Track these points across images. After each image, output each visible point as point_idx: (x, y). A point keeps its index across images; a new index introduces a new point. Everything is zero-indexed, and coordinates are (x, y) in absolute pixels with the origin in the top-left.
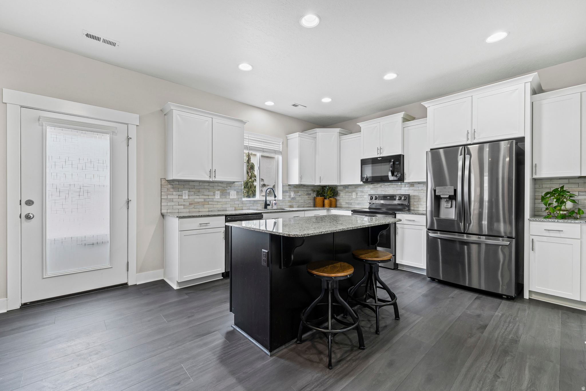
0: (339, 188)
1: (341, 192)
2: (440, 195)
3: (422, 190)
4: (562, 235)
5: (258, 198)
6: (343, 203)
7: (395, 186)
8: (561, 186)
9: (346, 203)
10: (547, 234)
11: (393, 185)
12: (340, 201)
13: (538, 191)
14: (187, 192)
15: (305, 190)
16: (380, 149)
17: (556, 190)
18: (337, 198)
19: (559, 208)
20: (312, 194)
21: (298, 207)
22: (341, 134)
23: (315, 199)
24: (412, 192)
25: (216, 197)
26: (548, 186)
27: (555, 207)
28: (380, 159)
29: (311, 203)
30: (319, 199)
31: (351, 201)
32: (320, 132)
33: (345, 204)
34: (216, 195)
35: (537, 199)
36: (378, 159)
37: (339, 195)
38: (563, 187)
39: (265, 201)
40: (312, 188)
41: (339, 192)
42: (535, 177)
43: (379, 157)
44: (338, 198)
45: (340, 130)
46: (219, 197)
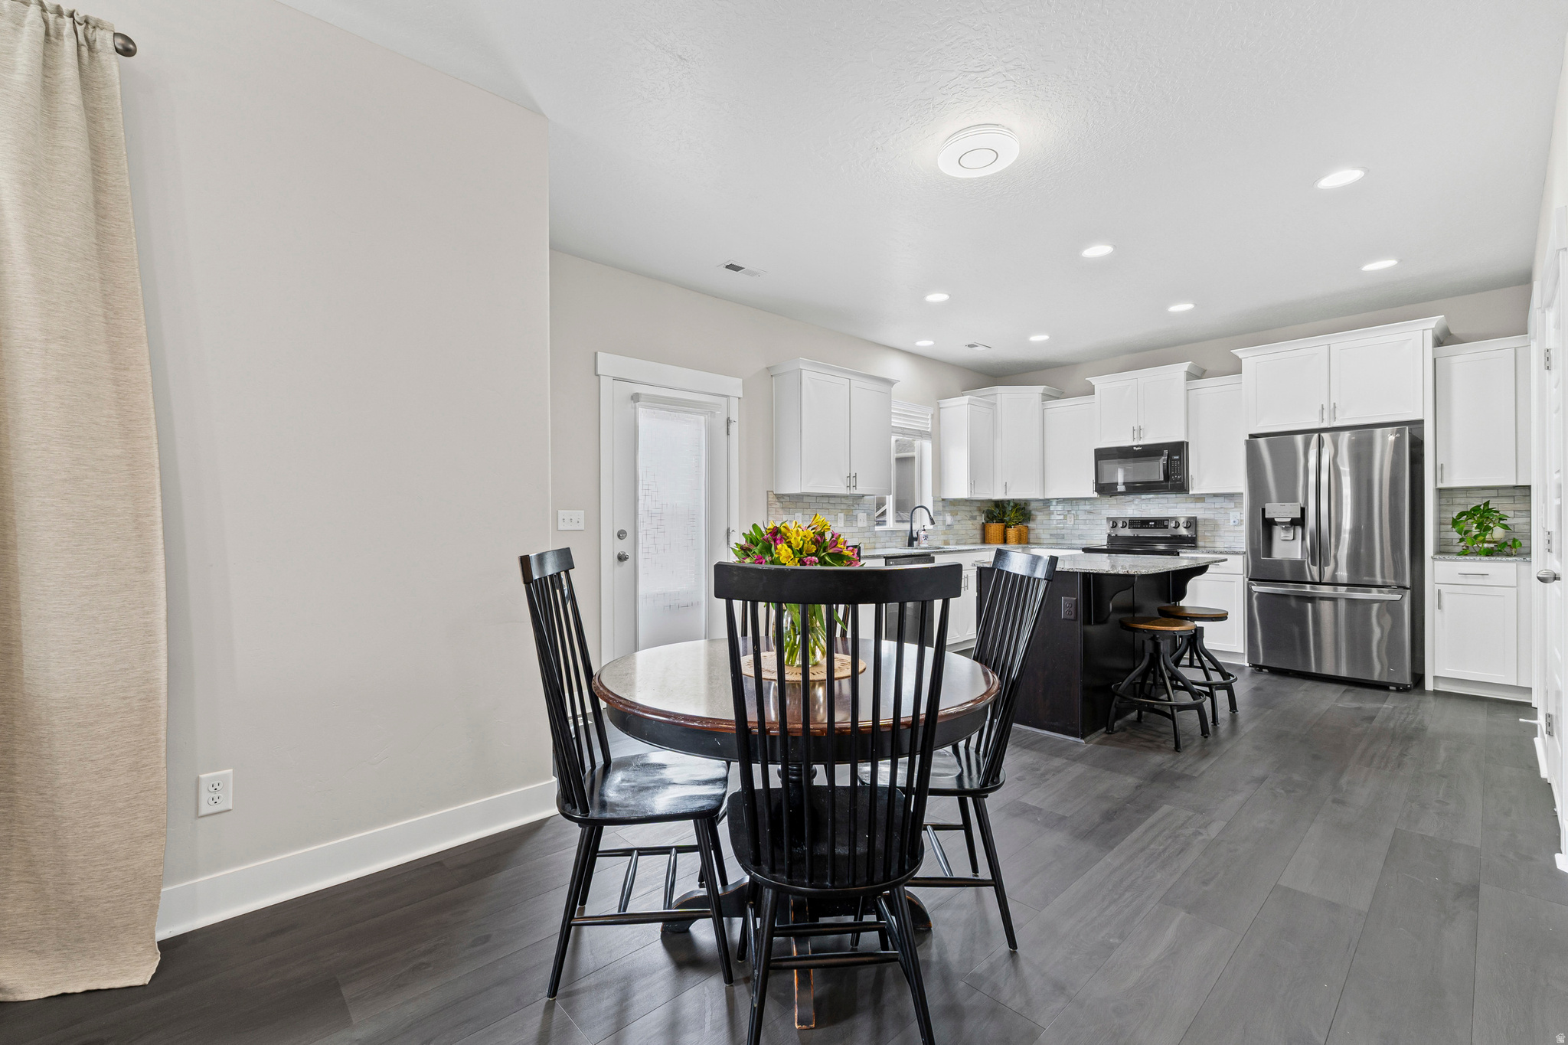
0: (1033, 505)
1: (1037, 513)
2: (1273, 519)
3: (1222, 508)
4: (1487, 581)
5: (891, 526)
6: (1043, 536)
7: (1165, 501)
8: (1485, 501)
9: (1051, 535)
10: (1463, 581)
11: (1158, 498)
12: (1036, 531)
13: (1446, 511)
14: (800, 514)
15: (968, 508)
16: (1138, 431)
17: (1476, 509)
18: (1029, 525)
19: (1481, 538)
20: (978, 518)
21: (957, 544)
22: (1047, 397)
23: (984, 528)
24: (1202, 511)
25: (839, 525)
26: (1462, 501)
27: (1476, 537)
28: (1138, 448)
29: (977, 534)
30: (995, 528)
31: (1064, 532)
32: (1005, 395)
33: (1049, 536)
34: (839, 520)
35: (1444, 524)
36: (1135, 448)
37: (1034, 520)
38: (1488, 503)
39: (908, 533)
40: (978, 504)
41: (1033, 512)
42: (1440, 485)
43: (1137, 446)
44: (1031, 525)
45: (1045, 389)
46: (842, 525)
